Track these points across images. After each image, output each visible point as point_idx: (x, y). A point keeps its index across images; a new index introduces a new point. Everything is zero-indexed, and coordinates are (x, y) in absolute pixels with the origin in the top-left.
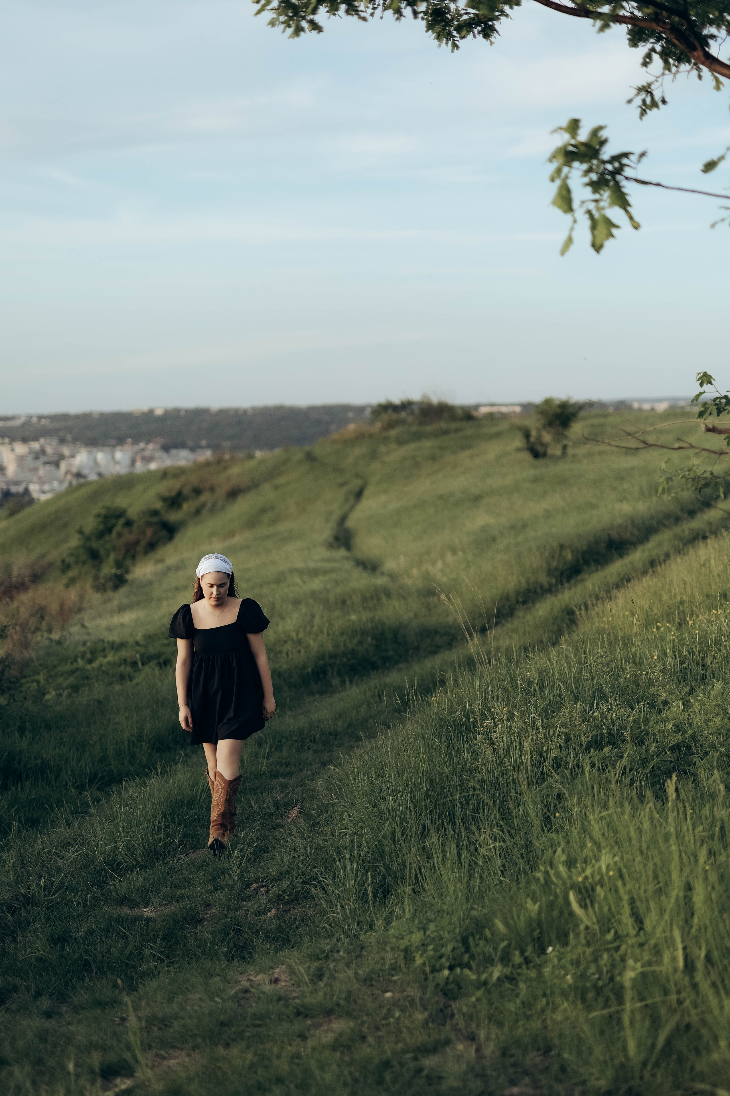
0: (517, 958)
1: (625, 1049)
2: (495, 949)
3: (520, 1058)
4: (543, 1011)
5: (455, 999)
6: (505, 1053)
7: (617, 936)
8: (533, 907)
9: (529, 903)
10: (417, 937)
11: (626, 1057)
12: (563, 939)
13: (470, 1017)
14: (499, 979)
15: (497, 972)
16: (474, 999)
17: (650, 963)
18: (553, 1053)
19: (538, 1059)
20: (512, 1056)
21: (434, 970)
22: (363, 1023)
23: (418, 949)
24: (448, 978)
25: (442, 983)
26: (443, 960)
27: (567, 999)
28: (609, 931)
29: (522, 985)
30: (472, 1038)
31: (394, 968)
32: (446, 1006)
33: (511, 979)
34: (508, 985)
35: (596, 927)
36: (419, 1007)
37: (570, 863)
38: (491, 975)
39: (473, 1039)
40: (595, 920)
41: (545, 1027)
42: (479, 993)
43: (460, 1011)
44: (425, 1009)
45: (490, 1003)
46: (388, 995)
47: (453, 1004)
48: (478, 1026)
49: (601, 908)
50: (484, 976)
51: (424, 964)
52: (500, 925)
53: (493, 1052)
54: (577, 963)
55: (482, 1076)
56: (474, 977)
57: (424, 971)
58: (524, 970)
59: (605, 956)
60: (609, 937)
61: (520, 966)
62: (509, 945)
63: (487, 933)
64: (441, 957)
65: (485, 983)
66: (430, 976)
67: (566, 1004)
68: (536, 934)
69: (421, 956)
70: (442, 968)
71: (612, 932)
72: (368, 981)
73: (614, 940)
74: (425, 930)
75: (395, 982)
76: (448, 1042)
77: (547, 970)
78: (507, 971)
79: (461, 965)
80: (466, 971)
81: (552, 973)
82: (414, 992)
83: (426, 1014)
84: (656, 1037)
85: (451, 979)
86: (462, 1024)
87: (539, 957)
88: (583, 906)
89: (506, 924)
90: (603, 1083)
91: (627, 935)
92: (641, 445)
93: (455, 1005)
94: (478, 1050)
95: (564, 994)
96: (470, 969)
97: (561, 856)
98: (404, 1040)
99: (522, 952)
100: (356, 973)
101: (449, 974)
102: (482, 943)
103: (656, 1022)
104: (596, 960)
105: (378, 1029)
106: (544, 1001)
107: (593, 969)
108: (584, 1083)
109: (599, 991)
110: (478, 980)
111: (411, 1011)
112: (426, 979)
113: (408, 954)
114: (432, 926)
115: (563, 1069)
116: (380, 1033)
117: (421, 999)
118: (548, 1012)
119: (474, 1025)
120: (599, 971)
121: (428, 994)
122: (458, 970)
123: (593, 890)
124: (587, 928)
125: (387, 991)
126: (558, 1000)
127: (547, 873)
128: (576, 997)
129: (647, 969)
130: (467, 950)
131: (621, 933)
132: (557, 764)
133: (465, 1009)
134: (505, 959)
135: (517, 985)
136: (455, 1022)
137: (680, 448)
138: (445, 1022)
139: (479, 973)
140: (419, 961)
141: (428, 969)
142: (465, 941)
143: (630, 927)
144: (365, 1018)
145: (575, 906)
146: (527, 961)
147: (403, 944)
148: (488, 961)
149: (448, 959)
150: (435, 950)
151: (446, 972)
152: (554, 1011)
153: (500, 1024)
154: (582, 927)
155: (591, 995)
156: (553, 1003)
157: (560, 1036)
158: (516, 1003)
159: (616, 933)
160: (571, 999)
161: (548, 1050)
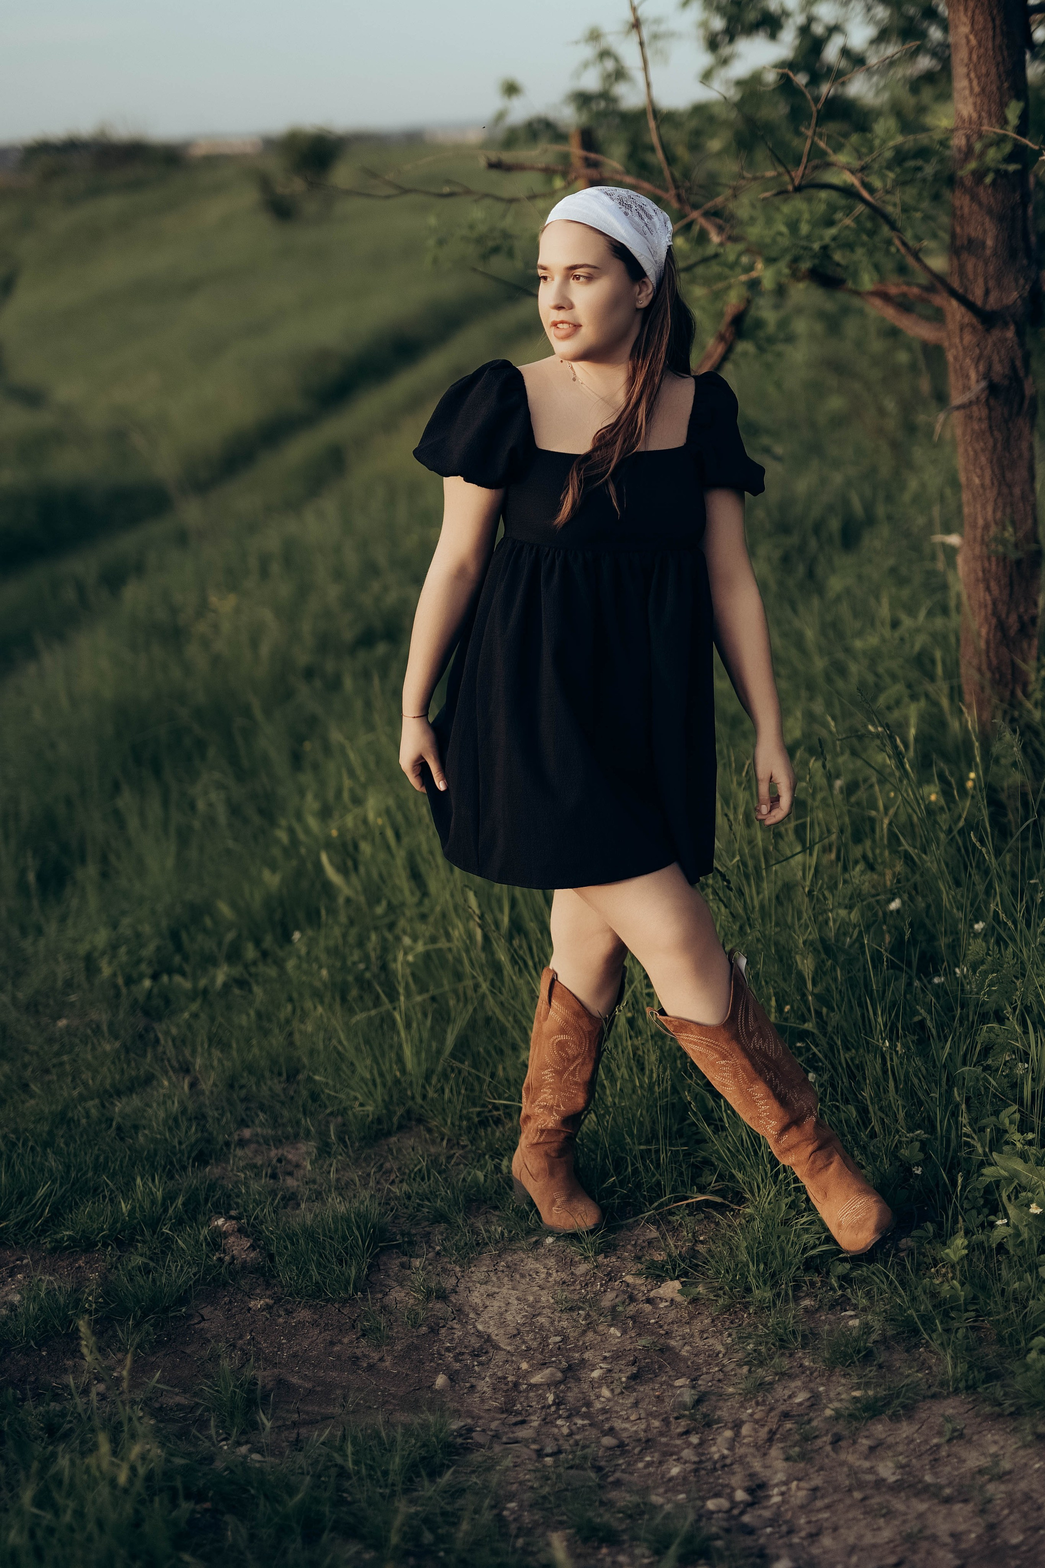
0: (250, 952)
1: (400, 1060)
2: (220, 944)
3: (254, 1088)
4: (288, 1021)
5: (160, 1019)
6: (231, 1084)
7: (391, 907)
8: (272, 880)
9: (267, 875)
10: (102, 937)
11: (403, 1071)
12: (313, 918)
13: (180, 1042)
14: (225, 985)
15: (221, 975)
16: (186, 1015)
17: (433, 939)
18: (301, 1077)
19: (278, 1088)
20: (242, 1087)
21: (130, 981)
22: (25, 1066)
23: (103, 953)
24: (150, 991)
25: (141, 999)
26: (143, 967)
27: (322, 1002)
28: (378, 901)
29: (257, 990)
30: (185, 1069)
31: (69, 984)
32: (147, 1029)
33: (241, 983)
34: (237, 991)
35: (362, 899)
36: (106, 1035)
37: (325, 813)
38: (213, 980)
39: (187, 1071)
40: (359, 888)
41: (291, 1044)
42: (194, 1007)
43: (167, 1033)
44: (117, 1038)
45: (212, 1019)
46: (62, 1023)
47: (156, 1026)
48: (194, 1052)
49: (368, 873)
50: (203, 983)
51: (115, 975)
52: (224, 909)
53: (215, 1085)
54: (334, 952)
55: (200, 1117)
56: (187, 985)
57: (116, 986)
58: (261, 968)
59: (374, 937)
60: (380, 910)
61: (255, 963)
62: (239, 936)
63: (208, 922)
64: (139, 961)
65: (205, 992)
66: (124, 991)
67: (320, 1009)
68: (278, 916)
69: (110, 963)
70: (141, 977)
71: (384, 903)
72: (32, 1007)
73: (386, 914)
74: (115, 926)
75: (72, 1004)
76: (149, 1079)
77: (290, 964)
78: (237, 971)
79: (170, 972)
80: (178, 979)
81: (298, 967)
82: (101, 1015)
83: (117, 1044)
84: (442, 1041)
85: (155, 991)
86: (171, 1051)
87: (281, 947)
88: (343, 870)
89: (233, 905)
90: (370, 1108)
91: (403, 904)
92: (392, 191)
93: (159, 1028)
94: (192, 1085)
95: (318, 995)
96: (183, 974)
97: (311, 803)
98: (85, 1084)
99: (258, 942)
100: (14, 999)
101: (152, 987)
102: (200, 937)
103: (443, 1017)
104: (361, 943)
105: (47, 1071)
106: (289, 1007)
107: (356, 956)
108: (343, 1112)
109: (364, 985)
110: (195, 990)
111: (95, 1041)
112: (118, 995)
113: (90, 964)
114: (126, 921)
115: (314, 1097)
116: (47, 1078)
117: (111, 1024)
118: (295, 1024)
119: (187, 1052)
120: (366, 958)
121: (121, 1015)
122: (165, 978)
123: (356, 847)
124: (348, 900)
125: (60, 1018)
126: (308, 1004)
127: (291, 831)
128: (333, 998)
129: (430, 947)
130: (179, 947)
131: (395, 902)
132: (309, 673)
133: (174, 1031)
134: (234, 955)
135: (250, 991)
136: (160, 1049)
137: (451, 195)
138: (145, 1051)
139: (195, 979)
140: (106, 971)
141: (120, 981)
142: (175, 936)
143: (407, 893)
144: (27, 1058)
145: (330, 872)
146: (265, 954)
147: (83, 949)
148: (209, 961)
149: (150, 963)
150: (129, 952)
151: (147, 983)
152: (302, 1021)
153: (225, 1047)
154: (341, 900)
155: (354, 992)
156: (302, 1009)
157: (312, 1052)
158: (248, 1015)
159: (389, 904)
160: (327, 1000)
161: (292, 1076)
